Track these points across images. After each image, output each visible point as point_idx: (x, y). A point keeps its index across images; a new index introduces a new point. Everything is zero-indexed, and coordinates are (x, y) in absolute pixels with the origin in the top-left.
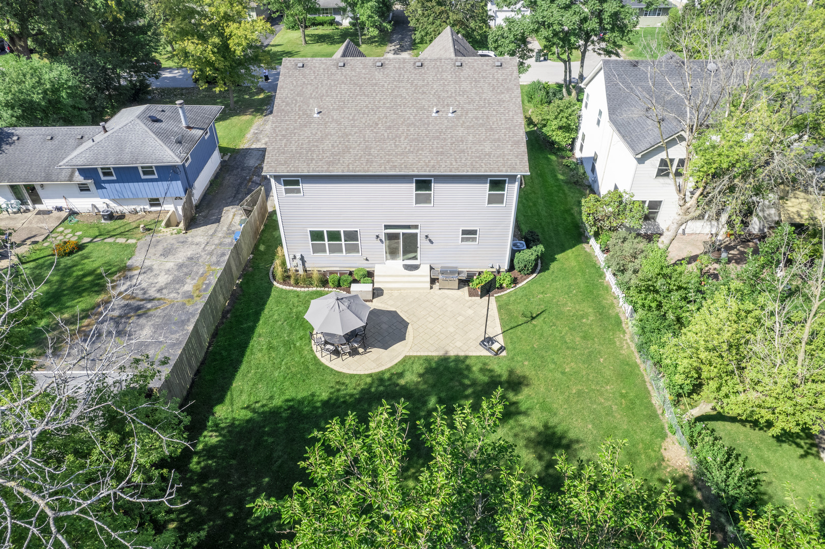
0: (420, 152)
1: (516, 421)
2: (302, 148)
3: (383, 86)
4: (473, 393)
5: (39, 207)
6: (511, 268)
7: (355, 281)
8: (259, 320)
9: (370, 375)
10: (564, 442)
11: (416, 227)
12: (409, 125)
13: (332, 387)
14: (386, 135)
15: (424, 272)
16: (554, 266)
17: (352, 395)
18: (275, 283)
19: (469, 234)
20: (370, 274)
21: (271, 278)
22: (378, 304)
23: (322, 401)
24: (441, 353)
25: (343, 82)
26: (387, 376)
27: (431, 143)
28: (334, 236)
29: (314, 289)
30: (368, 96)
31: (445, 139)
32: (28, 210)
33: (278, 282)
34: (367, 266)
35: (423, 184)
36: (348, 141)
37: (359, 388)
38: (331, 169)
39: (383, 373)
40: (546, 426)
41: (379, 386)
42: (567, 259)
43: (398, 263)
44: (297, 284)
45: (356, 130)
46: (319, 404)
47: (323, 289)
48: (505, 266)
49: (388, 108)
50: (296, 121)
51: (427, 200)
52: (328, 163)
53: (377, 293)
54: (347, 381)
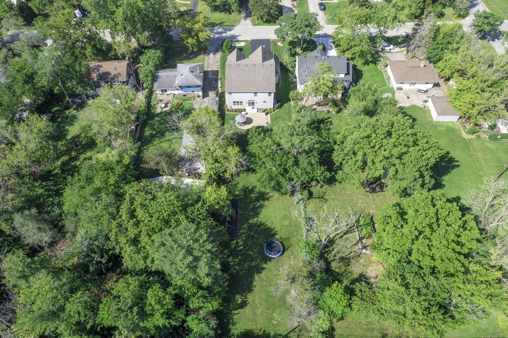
0: (255, 87)
2: (232, 86)
3: (247, 71)
5: (166, 93)
6: (274, 108)
7: (242, 111)
9: (247, 129)
11: (254, 101)
12: (253, 81)
14: (248, 83)
15: (256, 109)
16: (283, 107)
18: (225, 112)
19: (265, 102)
20: (245, 110)
21: (225, 110)
22: (247, 116)
24: (259, 125)
25: (239, 70)
27: (257, 85)
28: (238, 102)
29: (234, 113)
30: (244, 73)
31: (260, 84)
32: (163, 94)
34: (244, 108)
35: (256, 93)
36: (241, 85)
39: (249, 129)
42: (286, 105)
43: (251, 107)
44: (230, 112)
45: (242, 82)
47: (236, 113)
48: (272, 108)
49: (248, 77)
50: (230, 80)
51: (256, 96)
53: (247, 114)
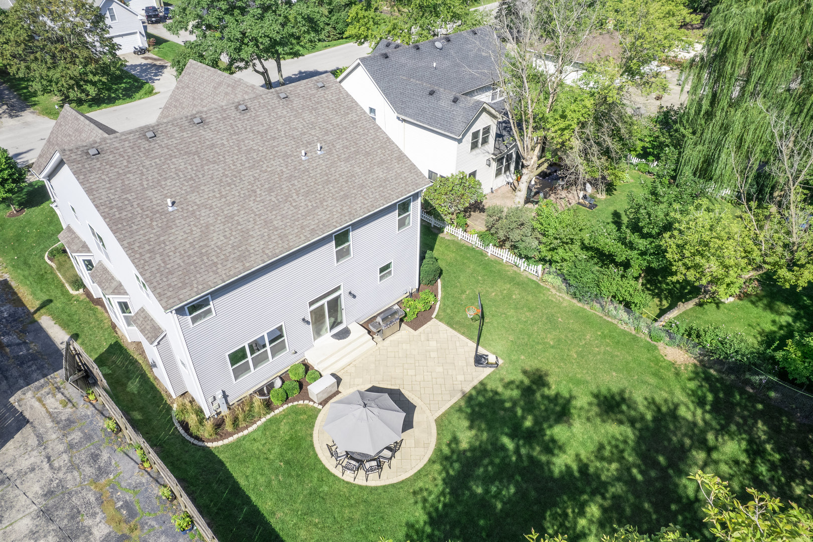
0: (325, 204)
1: (575, 408)
2: (189, 257)
3: (223, 145)
4: (523, 410)
6: (419, 284)
7: (302, 383)
8: (248, 498)
9: (432, 461)
10: (618, 398)
11: (338, 288)
12: (289, 179)
13: (416, 503)
14: (274, 199)
15: (358, 332)
17: (443, 493)
18: (209, 445)
19: (386, 270)
20: (307, 366)
21: (196, 442)
22: (348, 390)
23: (425, 523)
24: (459, 396)
25: (171, 156)
26: (446, 450)
27: (327, 190)
28: (256, 346)
29: (263, 420)
30: (215, 162)
31: (337, 181)
33: (209, 441)
34: (296, 360)
35: (341, 237)
36: (239, 223)
37: (440, 482)
38: (247, 265)
39: (438, 450)
40: (596, 396)
41: (451, 465)
43: (326, 337)
44: (236, 427)
45: (236, 207)
46: (428, 529)
47: (272, 414)
48: (416, 285)
49: (250, 168)
50: (151, 226)
51: (347, 252)
52: (239, 259)
54: (420, 484)
